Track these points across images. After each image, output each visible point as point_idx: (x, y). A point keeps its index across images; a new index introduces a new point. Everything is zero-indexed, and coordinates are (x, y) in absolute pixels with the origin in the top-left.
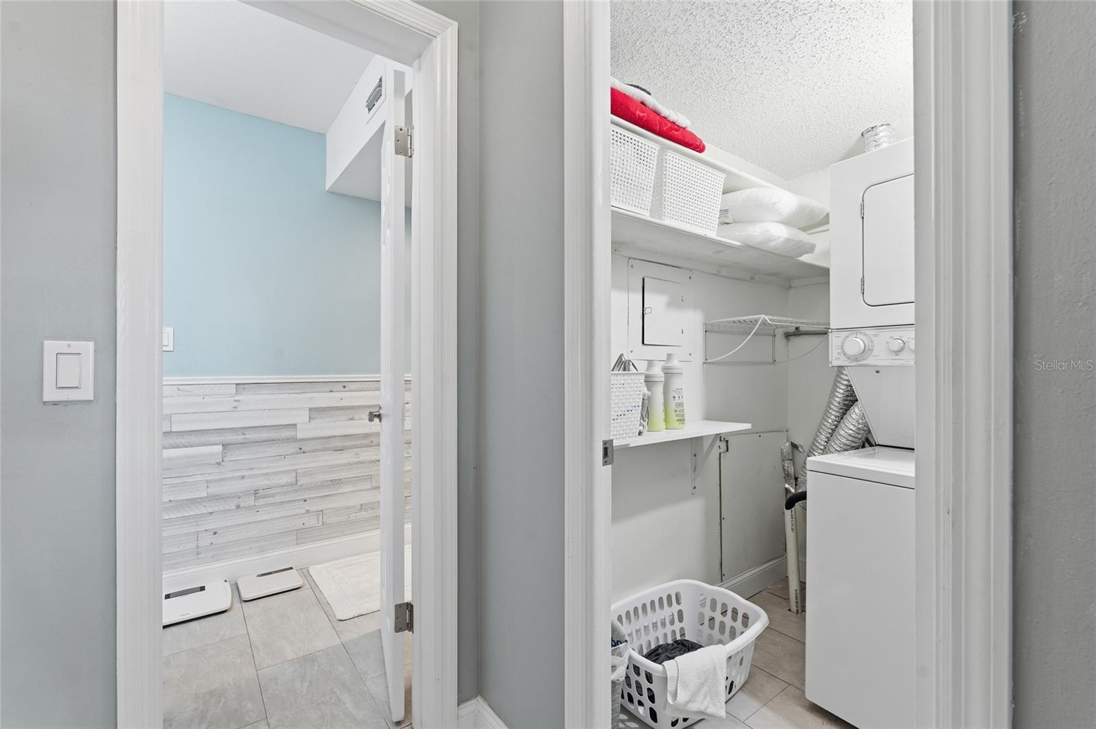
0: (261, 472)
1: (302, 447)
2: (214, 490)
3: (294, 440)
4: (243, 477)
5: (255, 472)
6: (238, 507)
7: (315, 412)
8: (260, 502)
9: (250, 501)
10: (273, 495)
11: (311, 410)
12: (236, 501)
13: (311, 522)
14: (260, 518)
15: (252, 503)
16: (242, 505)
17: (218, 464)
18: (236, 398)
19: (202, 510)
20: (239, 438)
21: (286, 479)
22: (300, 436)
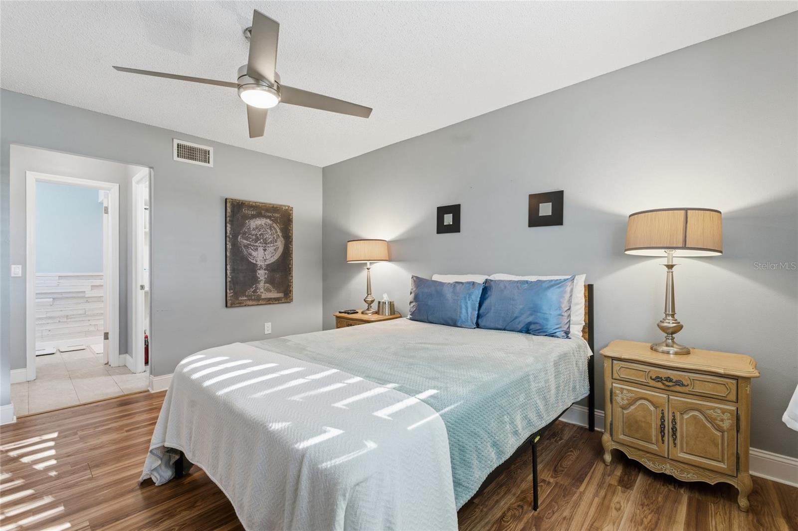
0: (69, 309)
1: (88, 300)
2: (49, 315)
3: (84, 297)
4: (61, 311)
5: (67, 309)
6: (59, 322)
7: (93, 287)
8: (69, 320)
9: (65, 320)
10: (75, 318)
11: (92, 286)
12: (58, 319)
13: (92, 329)
14: (69, 326)
15: (66, 320)
16: (61, 321)
17: (51, 305)
18: (59, 281)
19: (44, 322)
20: (60, 296)
21: (80, 312)
22: (86, 296)
